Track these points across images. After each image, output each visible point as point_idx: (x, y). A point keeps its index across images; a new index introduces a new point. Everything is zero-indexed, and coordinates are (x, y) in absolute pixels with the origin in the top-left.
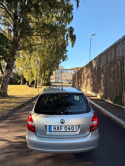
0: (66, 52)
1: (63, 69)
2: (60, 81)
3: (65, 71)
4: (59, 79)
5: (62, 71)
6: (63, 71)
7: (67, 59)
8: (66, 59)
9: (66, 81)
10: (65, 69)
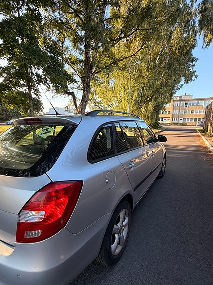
0: (194, 62)
1: (189, 100)
2: (181, 122)
3: (193, 103)
4: (180, 119)
5: (186, 104)
6: (188, 102)
7: (196, 77)
8: (193, 78)
9: (193, 121)
10: (194, 100)
